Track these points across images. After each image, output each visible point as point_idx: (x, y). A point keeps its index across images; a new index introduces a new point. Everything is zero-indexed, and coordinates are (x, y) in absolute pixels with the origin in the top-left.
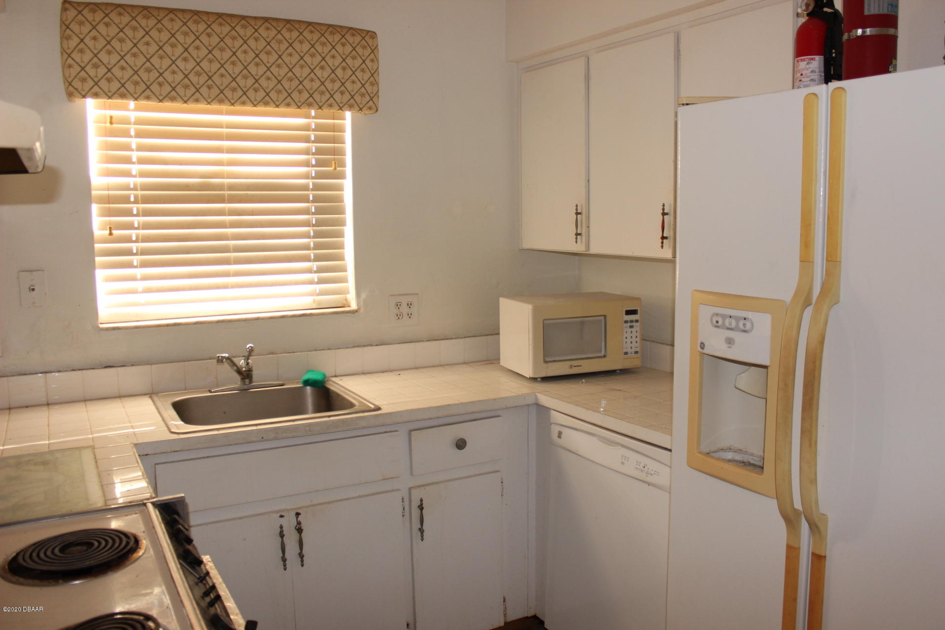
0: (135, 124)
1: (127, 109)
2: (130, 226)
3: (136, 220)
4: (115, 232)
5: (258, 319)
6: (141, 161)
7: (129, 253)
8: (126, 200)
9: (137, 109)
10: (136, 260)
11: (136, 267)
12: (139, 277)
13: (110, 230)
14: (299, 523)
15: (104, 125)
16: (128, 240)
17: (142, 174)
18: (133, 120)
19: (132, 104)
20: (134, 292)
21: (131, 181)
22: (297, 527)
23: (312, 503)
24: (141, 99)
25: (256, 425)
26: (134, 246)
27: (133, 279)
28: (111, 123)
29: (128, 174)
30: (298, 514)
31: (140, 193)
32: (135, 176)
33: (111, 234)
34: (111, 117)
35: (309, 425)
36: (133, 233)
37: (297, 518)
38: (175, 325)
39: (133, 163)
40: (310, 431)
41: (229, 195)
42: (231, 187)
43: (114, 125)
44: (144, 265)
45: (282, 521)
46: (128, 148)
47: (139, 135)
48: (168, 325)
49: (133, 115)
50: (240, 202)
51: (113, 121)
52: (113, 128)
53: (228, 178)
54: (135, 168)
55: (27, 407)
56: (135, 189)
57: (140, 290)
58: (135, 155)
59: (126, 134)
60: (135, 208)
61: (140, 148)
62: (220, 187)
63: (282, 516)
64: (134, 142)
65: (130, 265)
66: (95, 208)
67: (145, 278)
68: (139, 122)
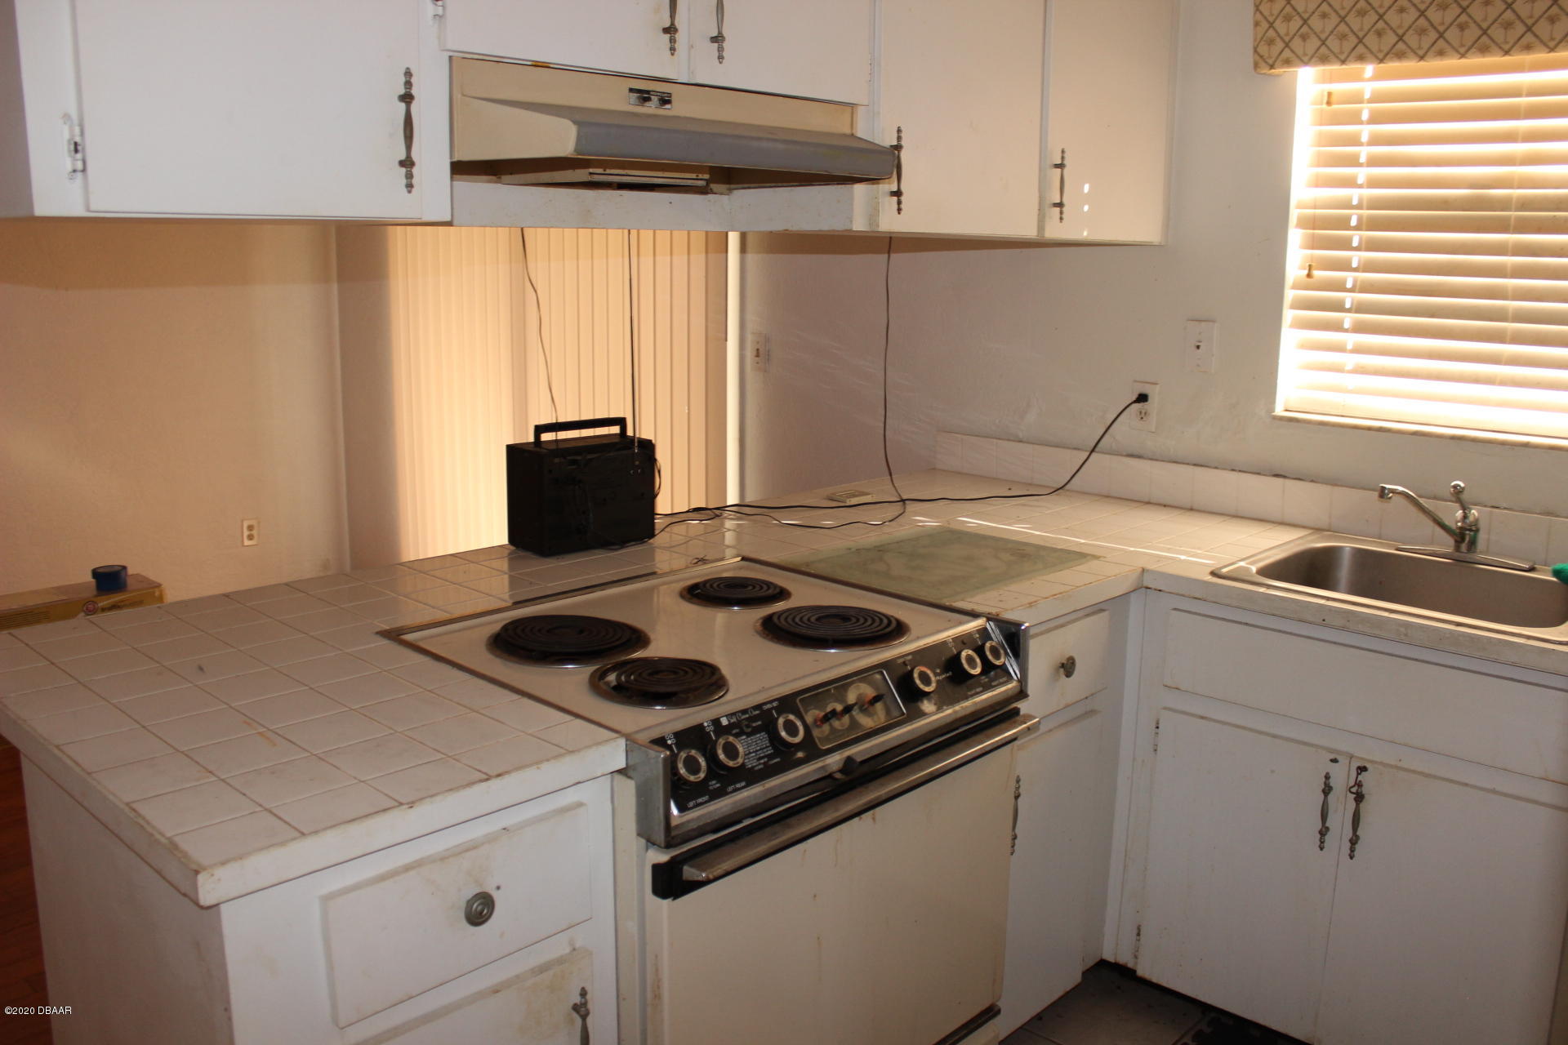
0: (1370, 101)
1: (1359, 78)
2: (1345, 266)
3: (1356, 258)
4: (1317, 273)
5: (1526, 445)
6: (1374, 162)
7: (1339, 307)
8: (1343, 223)
9: (1377, 77)
10: (1348, 319)
11: (1346, 331)
12: (1349, 347)
13: (1310, 270)
14: (1359, 784)
15: (1319, 107)
16: (1340, 287)
17: (1373, 183)
18: (1367, 96)
19: (1369, 69)
20: (1338, 369)
21: (1355, 195)
22: (1354, 790)
23: (1400, 764)
24: (1350, 61)
25: (1328, 599)
26: (1348, 299)
27: (1340, 348)
28: (1329, 103)
29: (1350, 183)
30: (1362, 769)
31: (1365, 212)
32: (1361, 186)
33: (1309, 275)
34: (1330, 94)
35: (1407, 625)
36: (1350, 278)
37: (1358, 774)
38: (1380, 430)
39: (1361, 165)
40: (1406, 635)
41: (1520, 220)
42: (1525, 204)
43: (1334, 107)
44: (1359, 328)
45: (1334, 770)
46: (1354, 141)
47: (1375, 119)
48: (1369, 429)
49: (1368, 88)
50: (1539, 231)
51: (1334, 98)
52: (1335, 111)
53: (1519, 187)
54: (1362, 174)
55: (1165, 506)
56: (1359, 207)
57: (1349, 367)
58: (1364, 153)
59: (1355, 119)
60: (1356, 238)
61: (1375, 141)
62: (1504, 204)
63: (1334, 761)
64: (1365, 131)
65: (1337, 327)
66: (1295, 237)
67: (1358, 350)
68: (1377, 98)
